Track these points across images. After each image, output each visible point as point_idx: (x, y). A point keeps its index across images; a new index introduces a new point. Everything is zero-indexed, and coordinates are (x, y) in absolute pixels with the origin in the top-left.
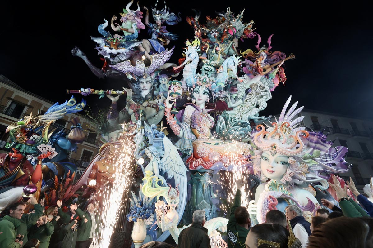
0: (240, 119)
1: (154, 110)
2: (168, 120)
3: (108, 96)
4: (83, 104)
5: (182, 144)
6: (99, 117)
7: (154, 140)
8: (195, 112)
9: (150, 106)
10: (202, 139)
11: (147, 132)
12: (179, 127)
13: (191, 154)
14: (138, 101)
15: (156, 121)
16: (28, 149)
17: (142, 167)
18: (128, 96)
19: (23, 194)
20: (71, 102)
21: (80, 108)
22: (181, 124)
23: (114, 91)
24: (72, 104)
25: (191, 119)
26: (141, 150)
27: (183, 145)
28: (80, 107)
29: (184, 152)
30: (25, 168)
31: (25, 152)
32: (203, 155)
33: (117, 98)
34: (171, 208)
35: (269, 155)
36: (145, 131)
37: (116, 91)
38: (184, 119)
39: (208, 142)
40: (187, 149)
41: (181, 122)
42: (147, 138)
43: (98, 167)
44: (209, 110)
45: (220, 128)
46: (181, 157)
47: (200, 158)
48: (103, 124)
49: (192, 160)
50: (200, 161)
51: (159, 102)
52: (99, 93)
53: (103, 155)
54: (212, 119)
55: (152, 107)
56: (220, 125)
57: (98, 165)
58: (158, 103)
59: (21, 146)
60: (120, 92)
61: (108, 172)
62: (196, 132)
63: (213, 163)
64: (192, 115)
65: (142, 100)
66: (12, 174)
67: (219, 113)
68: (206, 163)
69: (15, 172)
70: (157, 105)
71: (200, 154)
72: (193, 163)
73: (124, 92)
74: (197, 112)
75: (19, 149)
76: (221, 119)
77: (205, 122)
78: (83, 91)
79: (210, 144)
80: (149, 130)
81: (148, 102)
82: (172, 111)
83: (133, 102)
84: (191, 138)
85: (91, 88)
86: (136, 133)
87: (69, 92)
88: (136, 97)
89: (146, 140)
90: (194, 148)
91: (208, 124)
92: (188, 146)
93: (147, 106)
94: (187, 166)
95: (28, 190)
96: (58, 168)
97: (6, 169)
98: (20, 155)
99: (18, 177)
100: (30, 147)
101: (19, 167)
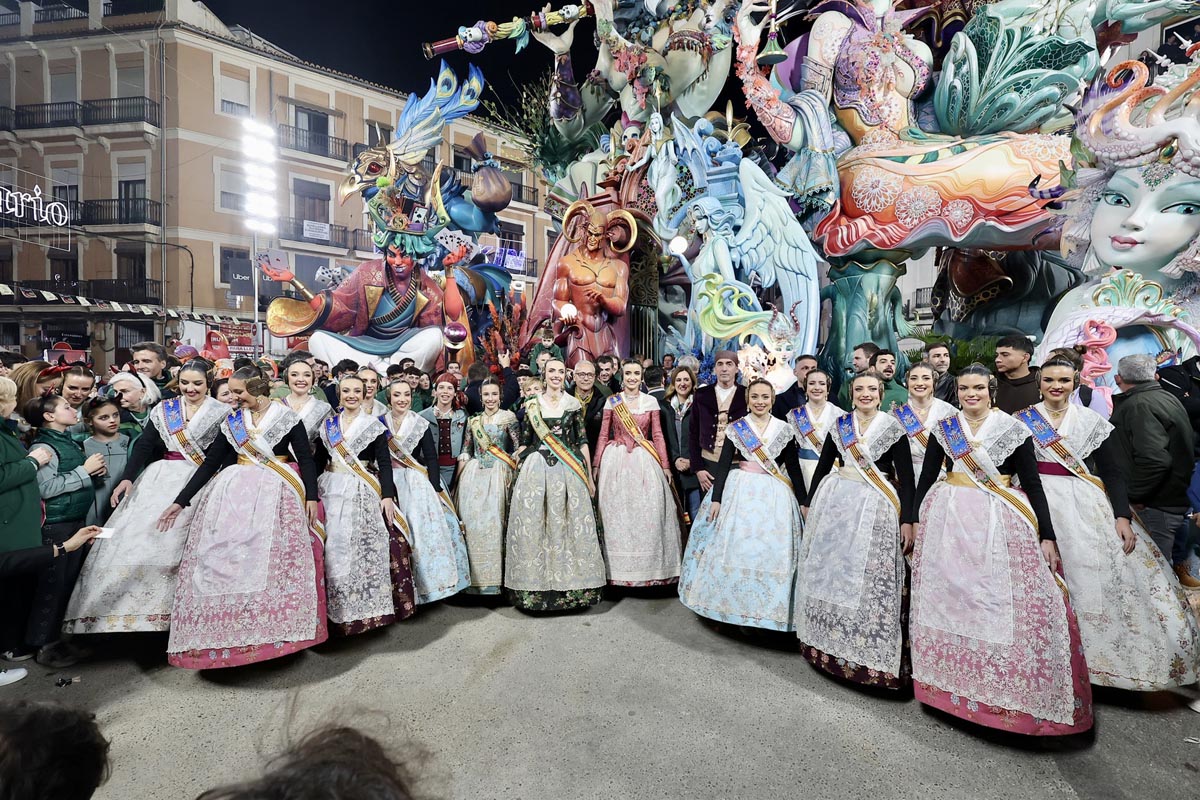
0: (1054, 29)
1: (694, 59)
2: (748, 90)
3: (541, 38)
4: (475, 83)
5: (799, 173)
6: (525, 117)
7: (708, 175)
8: (849, 37)
9: (677, 43)
10: (876, 145)
11: (685, 149)
12: (790, 112)
13: (832, 203)
14: (636, 29)
15: (703, 97)
17: (685, 261)
18: (600, 20)
20: (443, 85)
21: (472, 97)
22: (799, 99)
23: (552, 10)
24: (449, 89)
25: (836, 70)
26: (673, 210)
27: (803, 176)
28: (471, 92)
29: (809, 201)
30: (426, 288)
32: (874, 203)
33: (568, 37)
34: (779, 360)
35: (1136, 186)
36: (676, 146)
37: (561, 11)
38: (809, 75)
39: (900, 153)
40: (817, 190)
41: (797, 89)
42: (685, 170)
43: (571, 272)
44: (911, 14)
45: (953, 88)
46: (797, 217)
47: (865, 214)
48: (543, 138)
49: (837, 222)
50: (862, 225)
51: (708, 21)
52: (512, 31)
53: (572, 236)
54: (923, 52)
55: (689, 48)
56: (955, 74)
57: (569, 267)
58: (708, 25)
59: (402, 238)
60: (572, 10)
61: (596, 281)
62: (852, 122)
63: (910, 227)
64: (837, 51)
65: (648, 24)
66: (408, 304)
67: (958, 10)
68: (884, 231)
69: (411, 299)
70: (702, 35)
71: (866, 201)
72: (840, 235)
73: (584, 9)
74: (861, 34)
75: (402, 246)
76: (961, 48)
77: (891, 74)
78: (469, 39)
79: (904, 159)
80: (689, 140)
81: (671, 31)
82: (761, 55)
83: (622, 41)
84: (833, 149)
85: (486, 21)
86: (651, 160)
87: (433, 51)
88: (625, 16)
89: (685, 177)
90: (842, 184)
91: (903, 81)
92: (823, 176)
93: (671, 47)
94: (817, 245)
95: (452, 333)
96: (472, 281)
97: (394, 294)
98: (407, 260)
99: (420, 308)
100: (420, 238)
101: (414, 287)
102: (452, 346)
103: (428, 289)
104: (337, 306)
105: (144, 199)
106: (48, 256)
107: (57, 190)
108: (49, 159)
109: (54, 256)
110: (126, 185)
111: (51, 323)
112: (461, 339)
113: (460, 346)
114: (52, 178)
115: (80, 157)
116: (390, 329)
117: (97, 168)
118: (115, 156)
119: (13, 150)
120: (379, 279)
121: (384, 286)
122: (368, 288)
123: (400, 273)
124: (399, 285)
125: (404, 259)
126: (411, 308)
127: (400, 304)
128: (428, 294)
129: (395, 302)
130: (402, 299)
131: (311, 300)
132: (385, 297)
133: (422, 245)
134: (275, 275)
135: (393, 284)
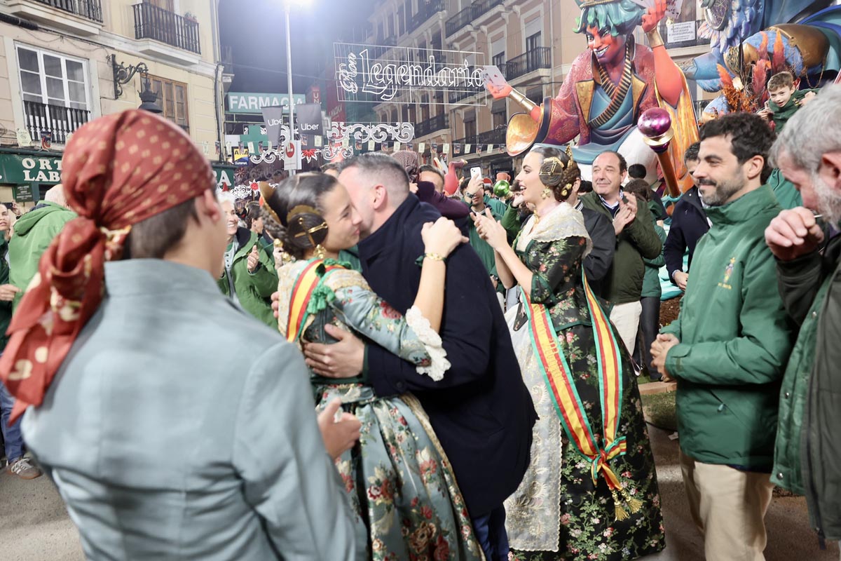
16: (618, 15)
19: (644, 141)
66: (623, 95)
69: (626, 88)
75: (596, 20)
95: (647, 124)
96: (795, 42)
97: (606, 86)
98: (608, 38)
99: (636, 98)
100: (619, 5)
101: (629, 72)
102: (655, 143)
103: (646, 69)
104: (557, 114)
105: (540, 48)
106: (492, 112)
107: (495, 59)
108: (490, 36)
109: (495, 113)
110: (533, 38)
111: (496, 164)
112: (666, 128)
113: (664, 140)
114: (492, 50)
115: (504, 28)
116: (611, 131)
117: (514, 34)
118: (523, 17)
119: (473, 38)
120: (590, 71)
121: (594, 79)
122: (579, 85)
123: (601, 57)
124: (612, 73)
125: (603, 39)
126: (629, 100)
127: (615, 97)
128: (645, 77)
129: (609, 96)
130: (617, 90)
131: (530, 111)
132: (597, 92)
133: (623, 12)
134: (495, 92)
135: (604, 73)
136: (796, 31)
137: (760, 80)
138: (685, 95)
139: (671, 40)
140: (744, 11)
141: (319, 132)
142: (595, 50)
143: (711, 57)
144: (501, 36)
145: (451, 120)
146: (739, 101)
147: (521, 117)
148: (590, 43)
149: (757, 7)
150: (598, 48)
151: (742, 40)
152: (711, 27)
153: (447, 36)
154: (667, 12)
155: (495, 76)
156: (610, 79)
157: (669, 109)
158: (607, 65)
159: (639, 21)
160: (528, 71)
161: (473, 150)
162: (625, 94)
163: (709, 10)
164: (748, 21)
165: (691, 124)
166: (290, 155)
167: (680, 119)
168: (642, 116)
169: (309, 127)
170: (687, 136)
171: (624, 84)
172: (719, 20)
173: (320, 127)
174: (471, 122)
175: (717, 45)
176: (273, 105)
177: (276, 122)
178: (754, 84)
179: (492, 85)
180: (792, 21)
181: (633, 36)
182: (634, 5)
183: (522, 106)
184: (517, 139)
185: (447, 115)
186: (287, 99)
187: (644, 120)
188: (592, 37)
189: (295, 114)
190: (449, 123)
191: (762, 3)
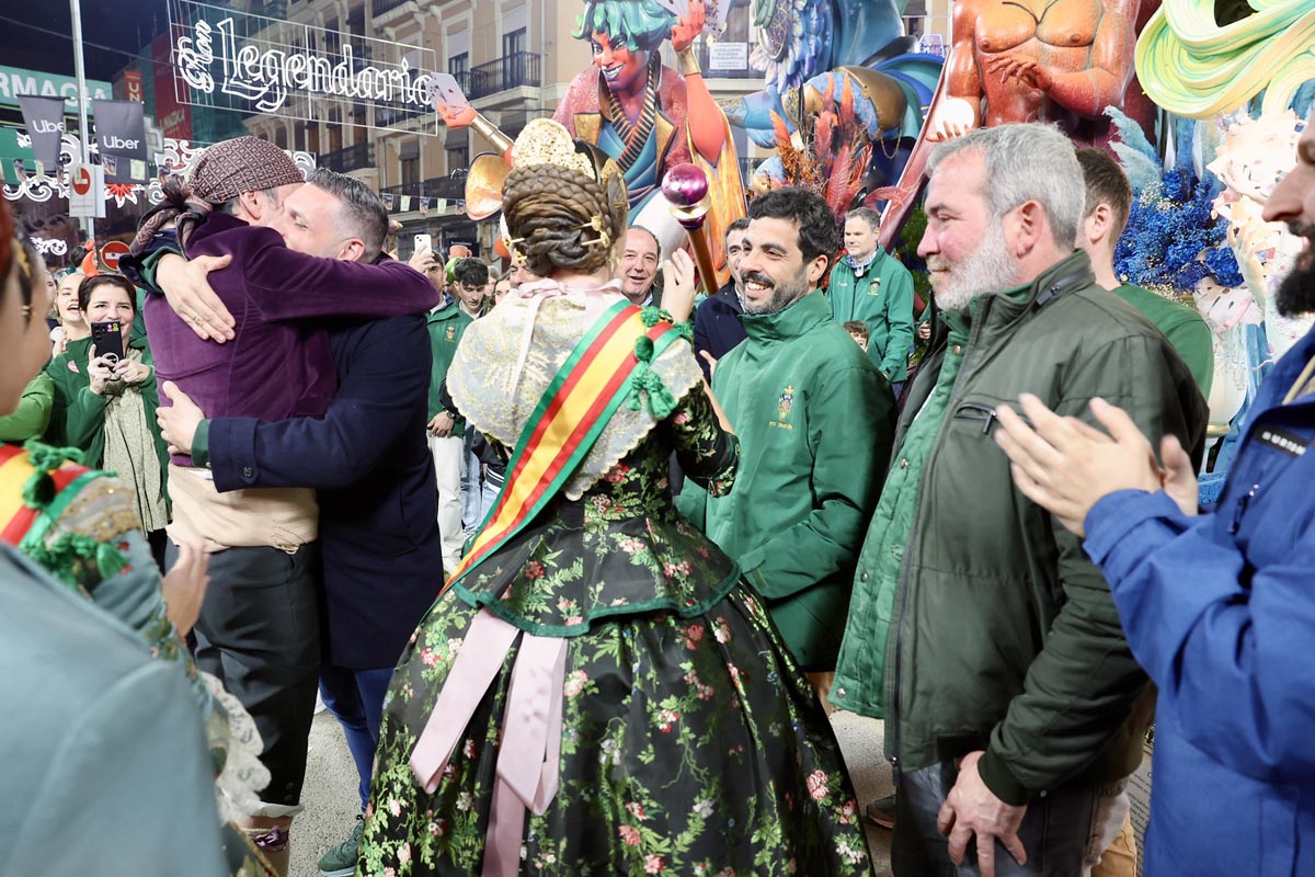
16: (638, 20)
19: (671, 211)
30: (671, 103)
31: (633, 35)
43: (979, 21)
57: (976, 10)
61: (1035, 34)
66: (643, 140)
69: (647, 131)
75: (607, 23)
95: (675, 186)
96: (869, 92)
97: (618, 125)
98: (622, 53)
99: (661, 147)
100: (640, 5)
101: (652, 106)
102: (683, 215)
103: (675, 106)
105: (524, 53)
106: (446, 147)
107: (454, 62)
108: (446, 24)
109: (451, 149)
110: (513, 36)
111: (451, 231)
114: (449, 48)
115: (468, 15)
117: (484, 27)
118: (499, 2)
119: (418, 23)
120: (595, 99)
121: (601, 112)
122: (578, 119)
123: (613, 80)
124: (627, 106)
125: (615, 52)
126: (650, 149)
127: (631, 143)
128: (674, 116)
129: (622, 139)
130: (634, 132)
131: (504, 152)
132: (605, 131)
133: (645, 17)
134: (449, 117)
135: (616, 104)
136: (870, 78)
137: (824, 140)
138: (728, 149)
139: (714, 65)
140: (808, 40)
141: (140, 154)
142: (604, 68)
143: (766, 97)
144: (462, 26)
145: (379, 153)
146: (797, 165)
147: (490, 159)
148: (597, 56)
149: (824, 38)
150: (608, 66)
151: (806, 80)
152: (767, 55)
153: (376, 14)
154: (705, 27)
155: (450, 91)
156: (625, 115)
157: (707, 168)
158: (620, 93)
159: (667, 34)
160: (505, 87)
161: (414, 206)
162: (646, 139)
163: (764, 31)
164: (813, 54)
165: (736, 192)
166: (82, 189)
167: (720, 184)
168: (668, 174)
169: (120, 144)
170: (730, 208)
171: (644, 124)
172: (777, 47)
173: (143, 146)
174: (412, 160)
175: (774, 82)
176: (44, 93)
177: (52, 127)
178: (817, 143)
179: (445, 104)
180: (865, 63)
181: (658, 52)
182: (661, 9)
183: (492, 143)
184: (484, 194)
185: (373, 146)
186: (75, 87)
187: (671, 180)
188: (601, 48)
189: (90, 117)
190: (376, 159)
191: (829, 33)
